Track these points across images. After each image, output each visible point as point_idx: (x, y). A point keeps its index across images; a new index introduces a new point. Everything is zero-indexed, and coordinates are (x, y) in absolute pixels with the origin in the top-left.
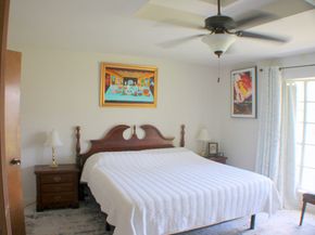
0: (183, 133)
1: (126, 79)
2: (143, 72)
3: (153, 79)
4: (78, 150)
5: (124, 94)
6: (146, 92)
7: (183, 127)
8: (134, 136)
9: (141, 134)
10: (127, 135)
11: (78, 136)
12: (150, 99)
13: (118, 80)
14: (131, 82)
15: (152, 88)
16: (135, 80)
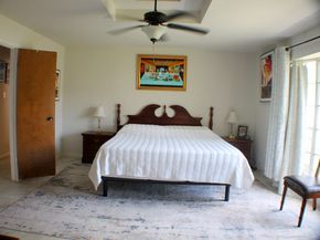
0: (211, 115)
1: (158, 67)
2: (174, 60)
3: (182, 66)
4: (118, 122)
5: (156, 79)
6: (176, 77)
7: (212, 109)
8: (165, 114)
9: (171, 113)
10: (158, 113)
11: (119, 111)
12: (180, 83)
13: (152, 68)
14: (162, 69)
15: (181, 74)
16: (166, 68)
